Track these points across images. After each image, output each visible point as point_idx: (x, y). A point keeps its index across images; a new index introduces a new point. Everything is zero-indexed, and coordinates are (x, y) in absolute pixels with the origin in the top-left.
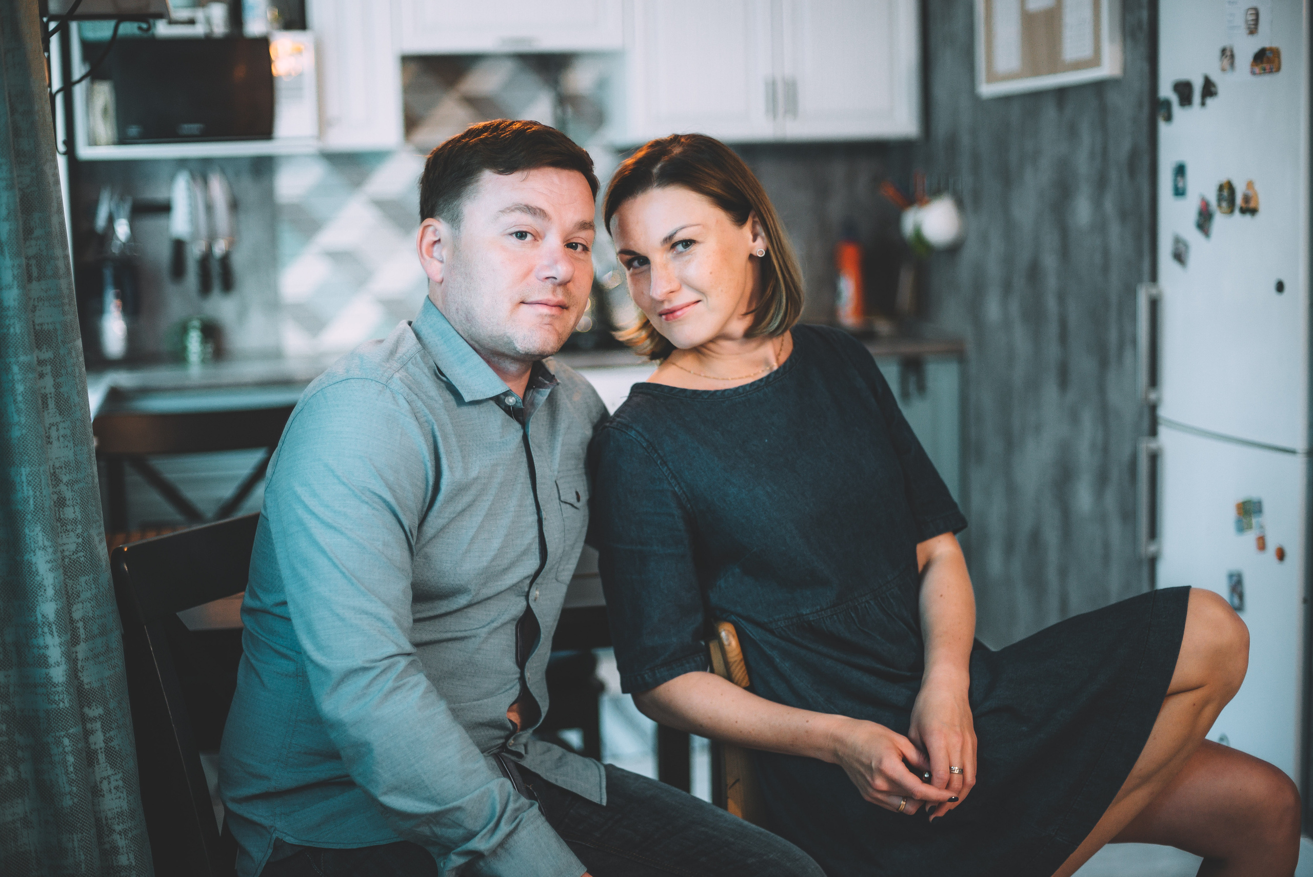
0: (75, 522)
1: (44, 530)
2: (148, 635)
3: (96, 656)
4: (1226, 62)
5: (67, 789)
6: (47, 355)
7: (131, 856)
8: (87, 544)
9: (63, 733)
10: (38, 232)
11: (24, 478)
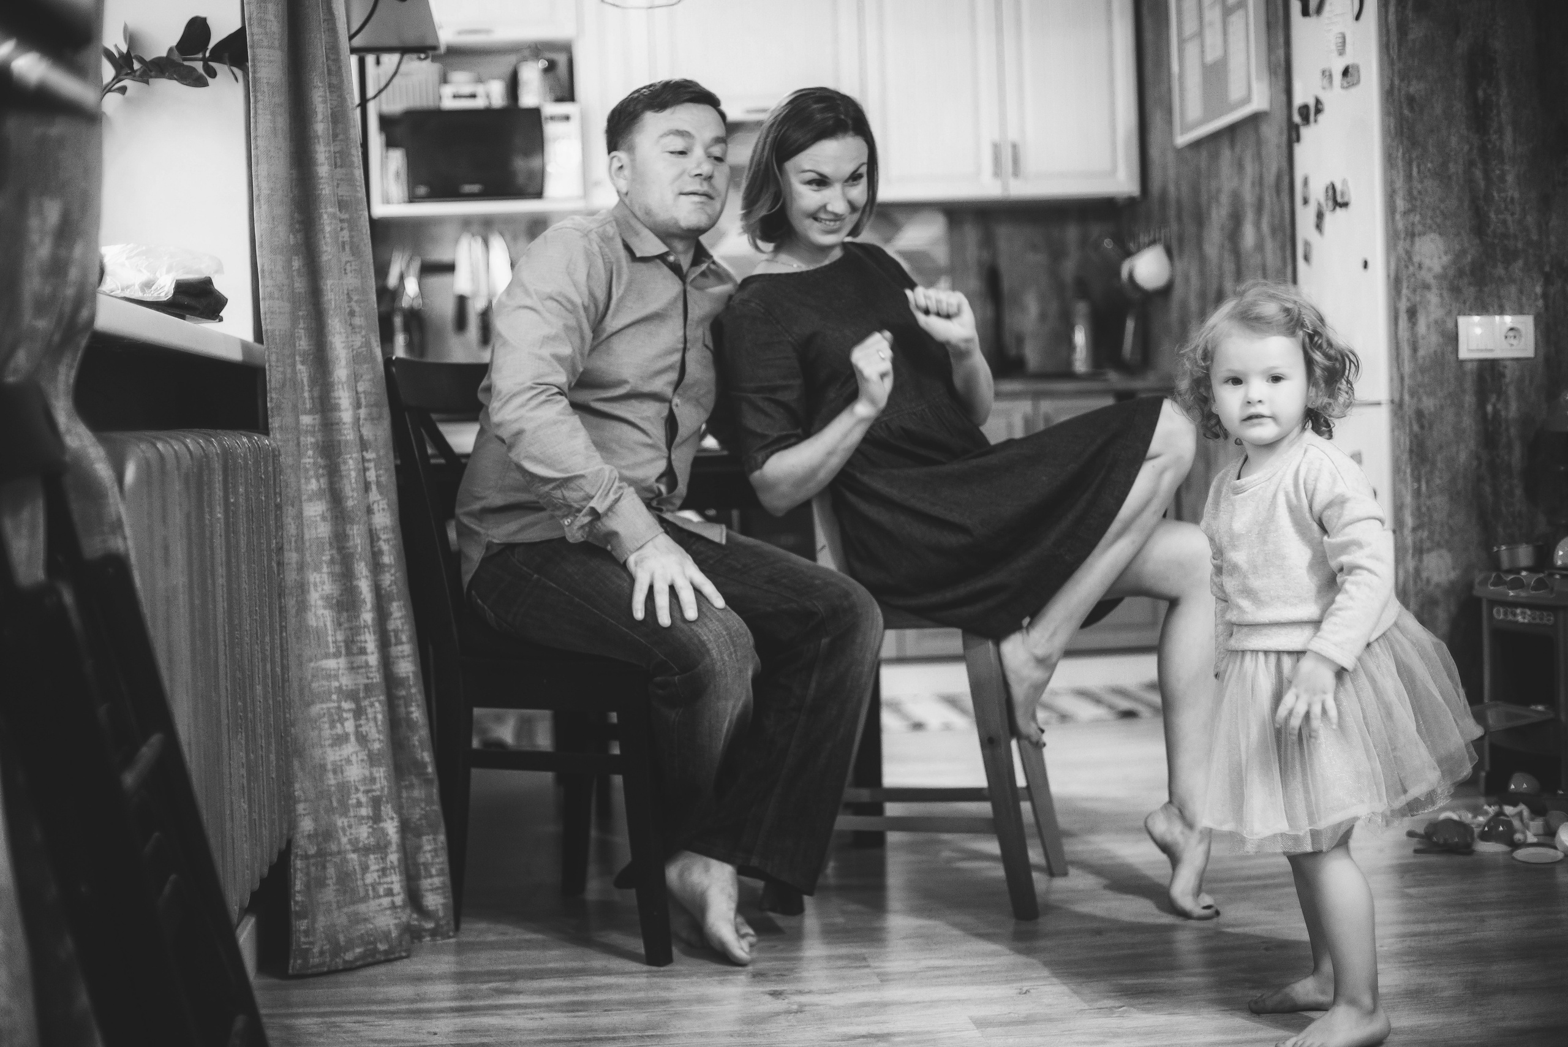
0: (360, 327)
1: (340, 321)
2: (410, 426)
3: (372, 419)
4: (1326, 82)
5: (350, 494)
6: (346, 216)
7: (392, 558)
8: (367, 344)
9: (349, 456)
10: (341, 137)
11: (329, 287)
